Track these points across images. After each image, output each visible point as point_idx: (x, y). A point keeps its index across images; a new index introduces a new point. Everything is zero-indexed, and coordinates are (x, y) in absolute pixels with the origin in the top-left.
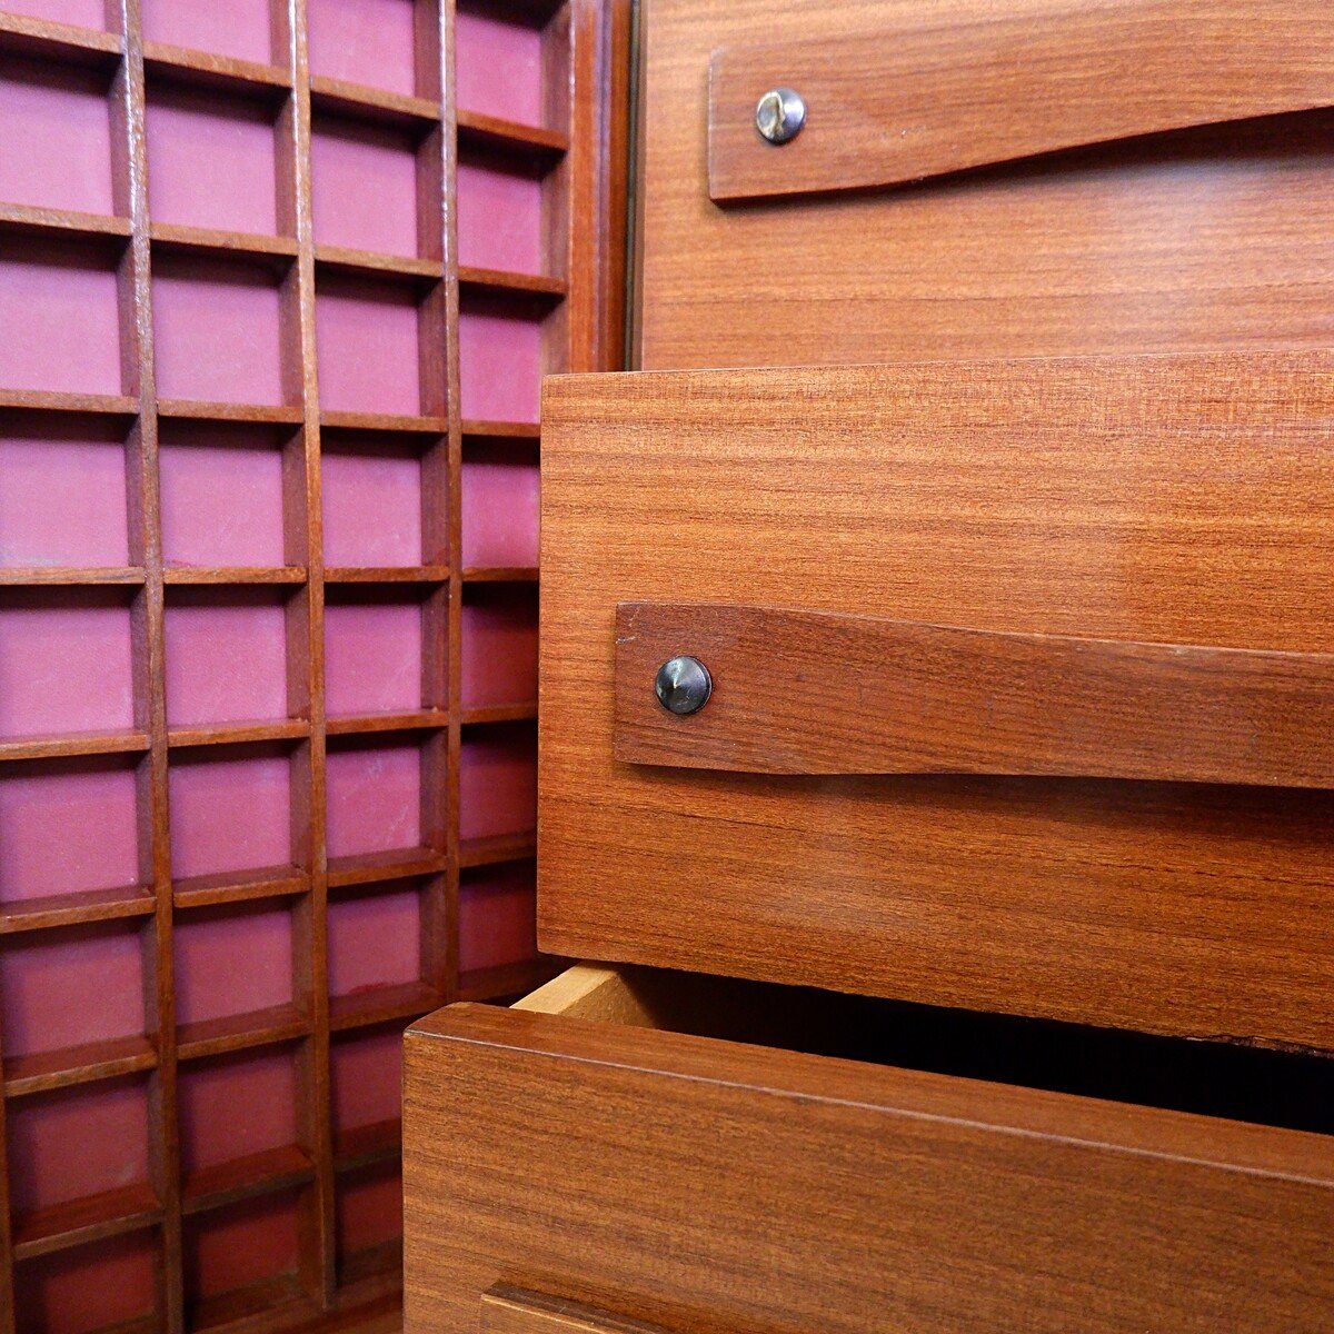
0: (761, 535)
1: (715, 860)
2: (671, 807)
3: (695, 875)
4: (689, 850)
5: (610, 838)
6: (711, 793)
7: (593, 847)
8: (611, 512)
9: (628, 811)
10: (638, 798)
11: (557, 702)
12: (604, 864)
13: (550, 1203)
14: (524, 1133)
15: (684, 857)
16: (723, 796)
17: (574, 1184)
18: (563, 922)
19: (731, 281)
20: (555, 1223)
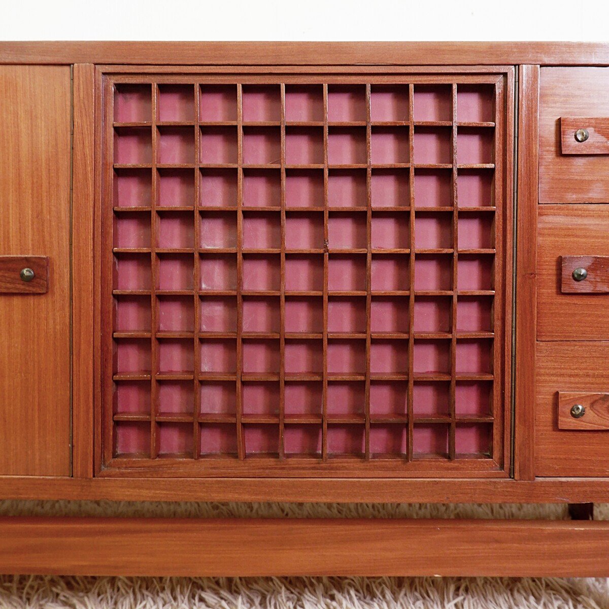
0: (591, 240)
1: (583, 314)
2: (572, 302)
3: (577, 318)
4: (576, 312)
5: (557, 311)
6: (581, 298)
7: (552, 313)
8: (555, 236)
9: (561, 304)
10: (563, 301)
11: (542, 280)
12: (555, 317)
13: (569, 372)
14: (564, 358)
15: (575, 314)
16: (585, 299)
17: (575, 367)
18: (544, 333)
19: (564, 174)
20: (570, 376)
